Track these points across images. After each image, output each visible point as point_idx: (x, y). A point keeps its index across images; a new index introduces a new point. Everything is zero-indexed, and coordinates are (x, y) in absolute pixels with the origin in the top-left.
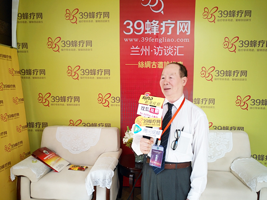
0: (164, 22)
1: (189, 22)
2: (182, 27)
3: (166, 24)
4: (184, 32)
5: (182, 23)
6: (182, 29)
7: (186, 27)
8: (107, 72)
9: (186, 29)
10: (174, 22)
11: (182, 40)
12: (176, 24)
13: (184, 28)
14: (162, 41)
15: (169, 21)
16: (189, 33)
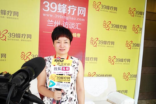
0: (70, 6)
1: (85, 8)
2: (81, 11)
3: (71, 7)
4: (82, 14)
5: (81, 9)
6: (80, 13)
7: (83, 12)
8: (29, 36)
9: (83, 13)
10: (76, 7)
11: (80, 20)
12: (77, 9)
13: (82, 12)
14: (68, 18)
15: (73, 6)
16: (84, 16)
